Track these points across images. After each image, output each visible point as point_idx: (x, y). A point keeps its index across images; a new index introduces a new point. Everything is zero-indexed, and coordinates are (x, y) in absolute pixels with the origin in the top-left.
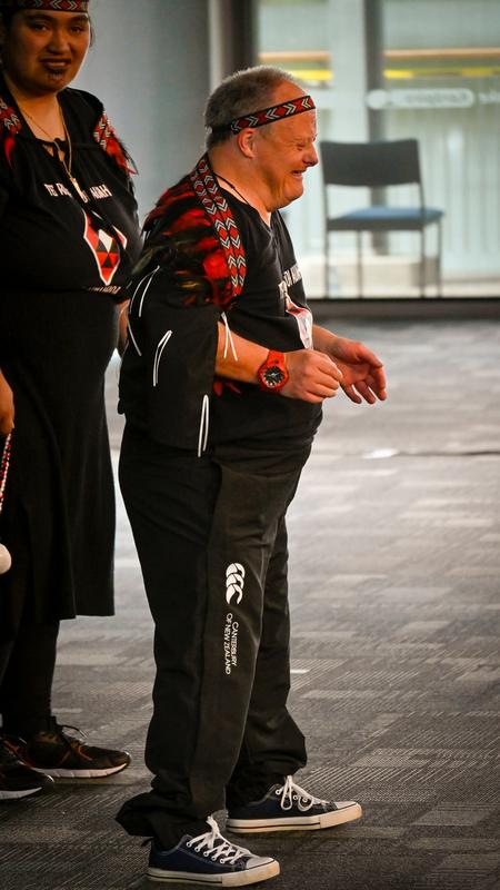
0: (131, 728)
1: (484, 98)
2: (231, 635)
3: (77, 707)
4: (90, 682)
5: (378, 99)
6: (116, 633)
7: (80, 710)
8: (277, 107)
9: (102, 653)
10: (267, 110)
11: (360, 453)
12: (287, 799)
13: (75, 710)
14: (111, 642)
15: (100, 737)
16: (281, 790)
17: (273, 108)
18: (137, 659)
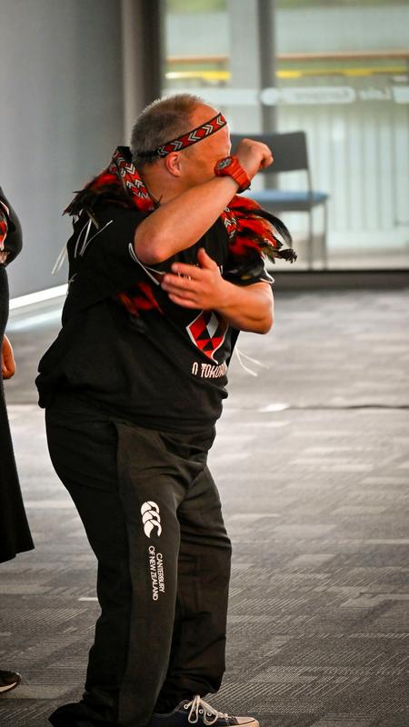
0: (55, 649)
1: (364, 95)
2: (156, 566)
3: (8, 631)
4: (18, 608)
5: (270, 96)
6: (41, 566)
7: (10, 634)
8: (197, 129)
9: (30, 584)
10: (189, 134)
11: (256, 407)
12: (194, 713)
13: (5, 634)
14: (37, 574)
15: (27, 657)
16: (189, 705)
17: (193, 131)
18: (61, 589)
